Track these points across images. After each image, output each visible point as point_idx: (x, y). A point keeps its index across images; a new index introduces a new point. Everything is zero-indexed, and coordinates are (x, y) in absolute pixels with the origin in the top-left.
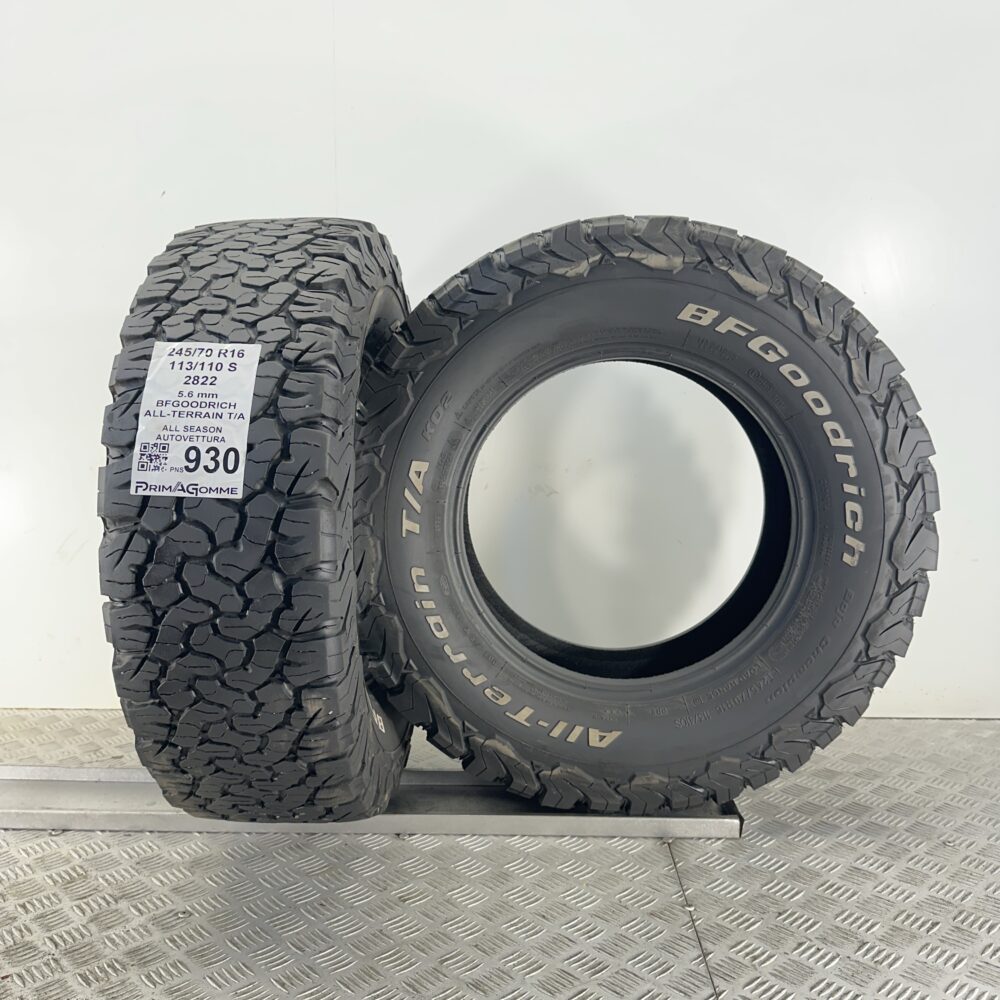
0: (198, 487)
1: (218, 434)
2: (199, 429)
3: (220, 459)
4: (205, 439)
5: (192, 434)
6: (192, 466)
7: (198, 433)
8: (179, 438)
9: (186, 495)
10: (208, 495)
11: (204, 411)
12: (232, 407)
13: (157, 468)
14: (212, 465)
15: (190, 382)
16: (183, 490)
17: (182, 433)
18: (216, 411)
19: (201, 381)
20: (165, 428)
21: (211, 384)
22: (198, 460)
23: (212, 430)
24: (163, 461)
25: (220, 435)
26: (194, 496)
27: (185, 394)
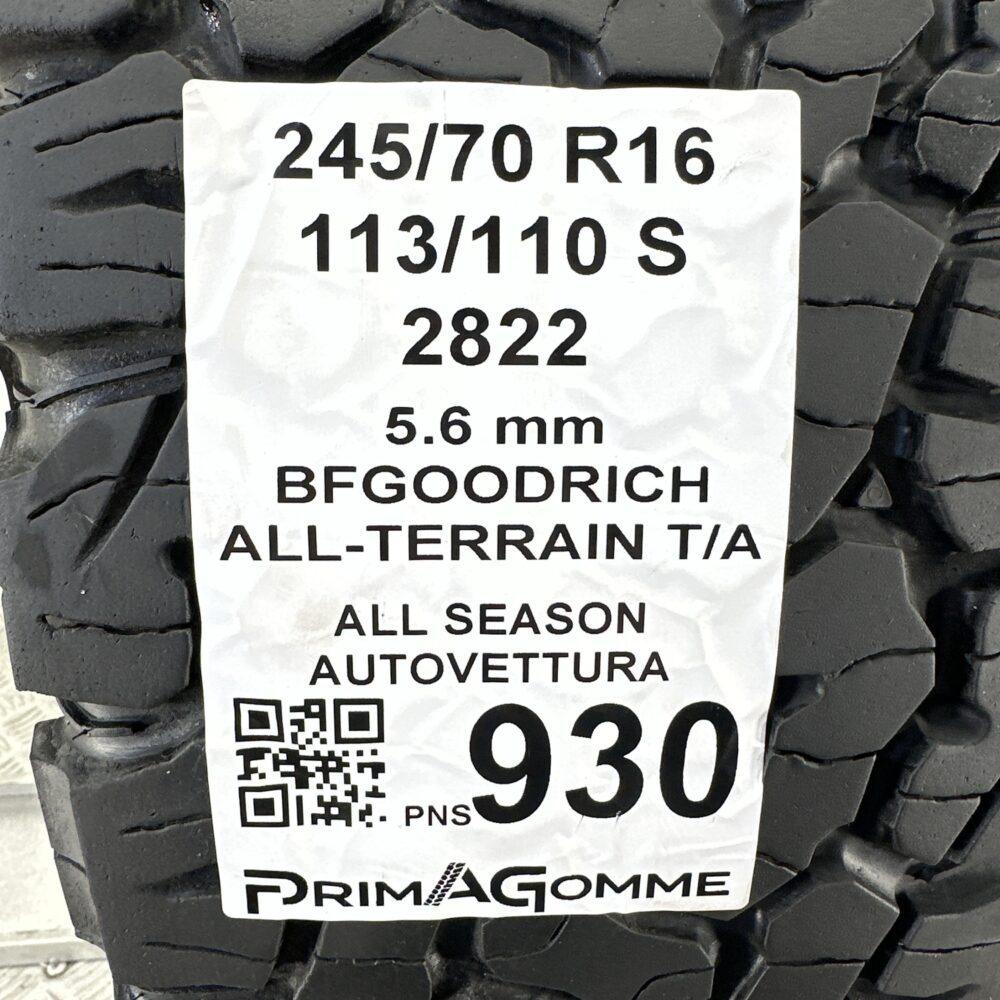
0: (547, 879)
1: (627, 640)
2: (525, 619)
3: (648, 756)
4: (565, 665)
5: (492, 644)
6: (510, 794)
7: (525, 640)
8: (427, 669)
9: (494, 910)
10: (591, 906)
11: (541, 519)
12: (690, 494)
13: (335, 812)
14: (605, 785)
15: (441, 345)
16: (475, 891)
17: (440, 643)
18: (605, 514)
19: (500, 338)
20: (348, 620)
21: (559, 357)
22: (536, 767)
23: (595, 618)
24: (364, 782)
25: (639, 646)
26: (529, 911)
27: (427, 422)
